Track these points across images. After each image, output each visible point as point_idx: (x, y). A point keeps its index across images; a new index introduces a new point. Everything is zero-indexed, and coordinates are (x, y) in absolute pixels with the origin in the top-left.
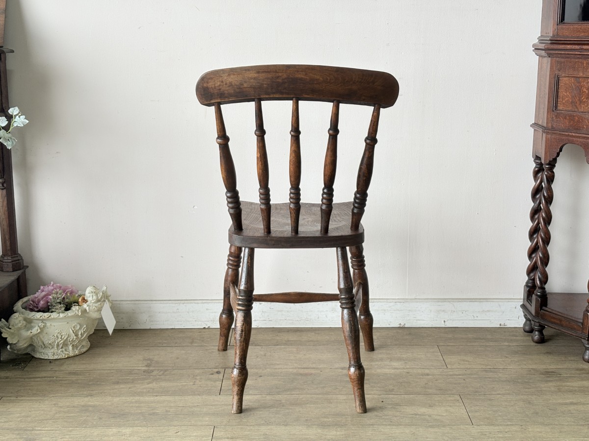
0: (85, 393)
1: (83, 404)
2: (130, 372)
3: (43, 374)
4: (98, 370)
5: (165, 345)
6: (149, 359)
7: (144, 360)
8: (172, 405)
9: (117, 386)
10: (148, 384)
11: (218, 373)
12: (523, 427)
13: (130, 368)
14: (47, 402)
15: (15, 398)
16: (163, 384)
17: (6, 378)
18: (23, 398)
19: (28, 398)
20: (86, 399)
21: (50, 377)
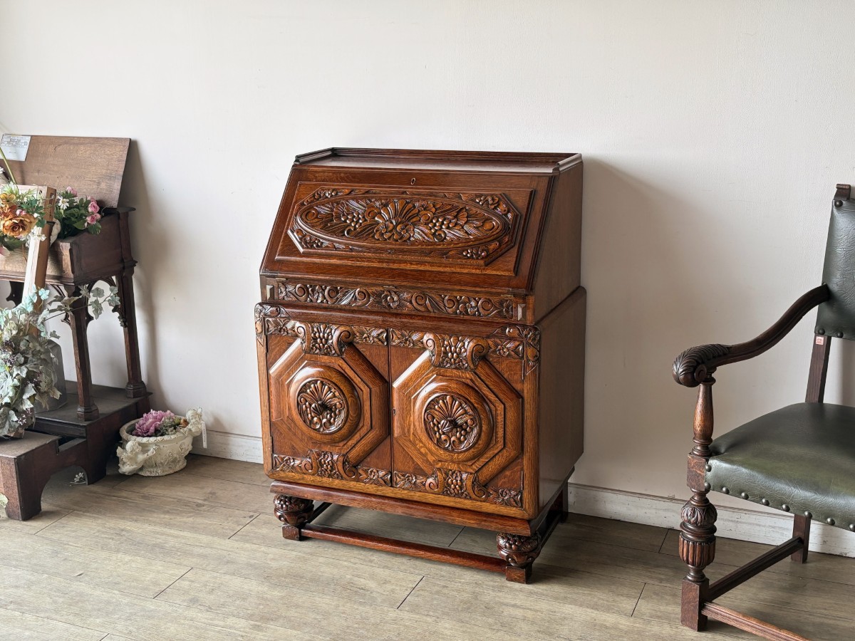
0: (135, 517)
1: (123, 527)
2: (186, 504)
3: (124, 494)
4: (167, 497)
5: (240, 481)
6: (214, 494)
7: (210, 493)
8: (183, 541)
9: (162, 516)
10: (188, 517)
11: (251, 517)
12: (438, 620)
13: (190, 500)
14: (100, 521)
15: (81, 513)
16: (199, 520)
17: (95, 493)
18: (88, 514)
19: (91, 515)
20: (129, 523)
21: (126, 498)
